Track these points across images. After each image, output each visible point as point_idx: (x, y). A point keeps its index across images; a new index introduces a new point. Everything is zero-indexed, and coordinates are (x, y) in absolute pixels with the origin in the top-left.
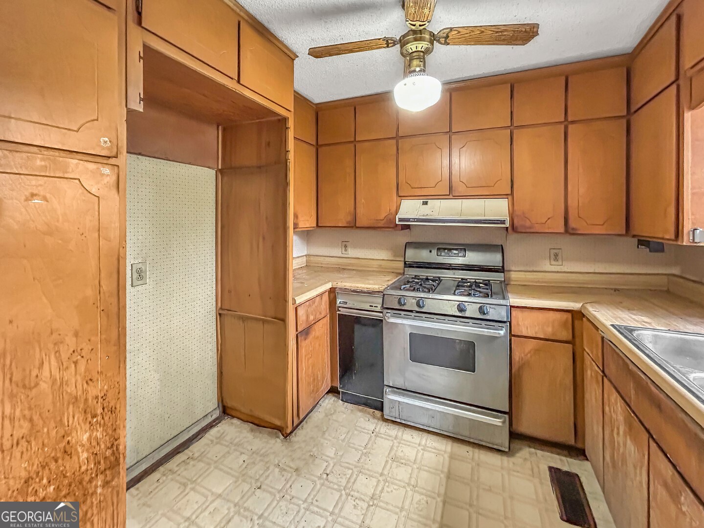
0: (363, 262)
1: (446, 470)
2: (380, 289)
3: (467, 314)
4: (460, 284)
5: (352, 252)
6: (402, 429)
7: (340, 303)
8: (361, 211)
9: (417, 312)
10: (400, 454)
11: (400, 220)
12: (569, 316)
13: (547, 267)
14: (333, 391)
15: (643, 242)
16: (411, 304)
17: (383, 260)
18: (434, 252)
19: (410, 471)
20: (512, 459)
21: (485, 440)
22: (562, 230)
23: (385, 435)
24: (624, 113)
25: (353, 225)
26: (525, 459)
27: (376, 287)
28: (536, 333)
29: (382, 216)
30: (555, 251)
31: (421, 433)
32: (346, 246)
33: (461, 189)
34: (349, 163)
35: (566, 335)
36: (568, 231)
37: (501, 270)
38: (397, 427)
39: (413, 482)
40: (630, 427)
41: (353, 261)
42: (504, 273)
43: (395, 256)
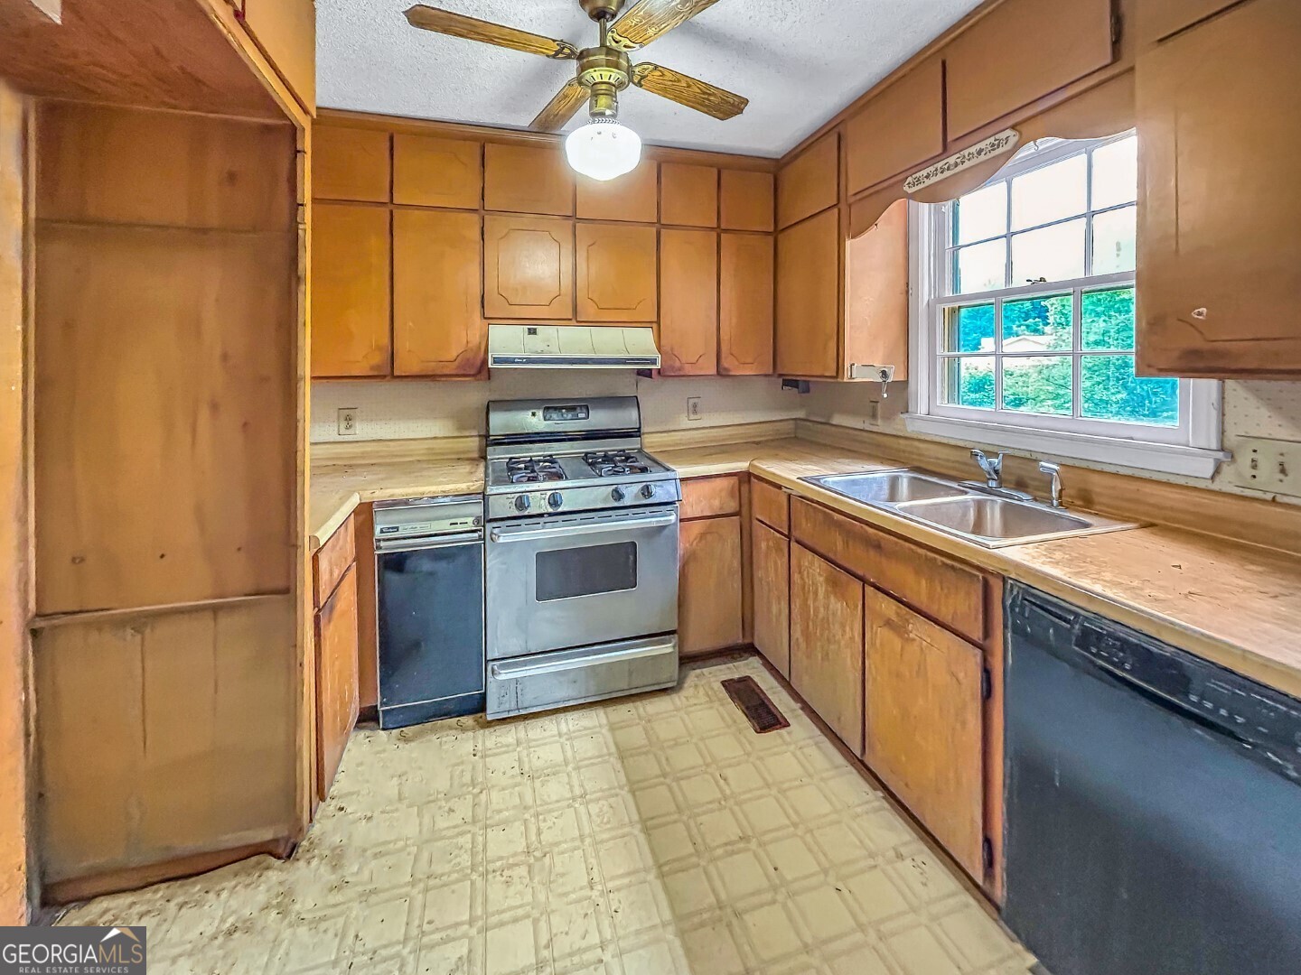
0: (393, 447)
1: (613, 749)
2: (472, 488)
3: (627, 501)
4: (591, 461)
5: (363, 430)
6: (521, 725)
7: (382, 532)
8: (403, 345)
9: (550, 515)
10: (537, 764)
11: (496, 361)
12: (735, 479)
13: (685, 422)
14: (368, 717)
15: (790, 383)
16: (539, 504)
17: (435, 438)
18: (540, 413)
19: (566, 780)
20: (684, 693)
21: (643, 681)
22: (714, 371)
23: (497, 748)
24: (772, 227)
25: (388, 372)
26: (696, 686)
27: (463, 487)
28: (702, 511)
29: (454, 354)
30: (696, 400)
31: (554, 717)
32: (348, 419)
33: (589, 311)
35: (732, 506)
36: (722, 373)
37: (635, 433)
38: (511, 727)
39: (578, 791)
40: (833, 583)
41: (369, 448)
42: (640, 436)
43: (461, 427)
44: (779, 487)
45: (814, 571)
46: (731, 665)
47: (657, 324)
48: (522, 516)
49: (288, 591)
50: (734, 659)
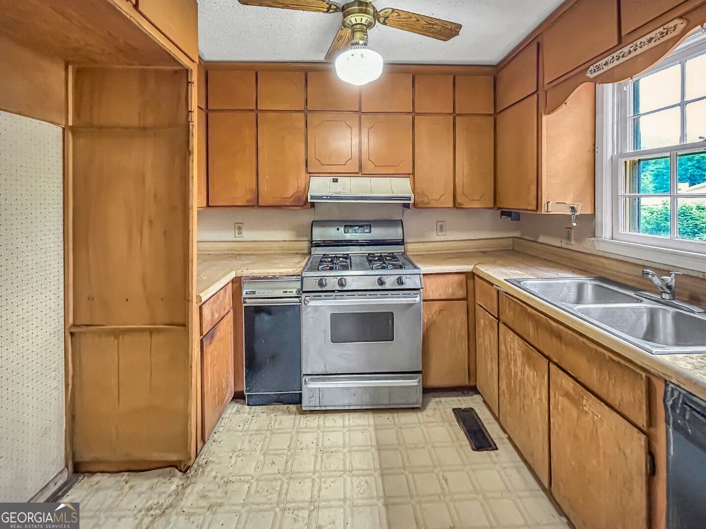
0: (262, 245)
1: (374, 443)
2: (295, 272)
3: (387, 286)
4: (370, 259)
5: (248, 235)
6: (322, 416)
7: (246, 294)
8: (264, 188)
9: (339, 291)
10: (327, 443)
11: (312, 197)
12: (463, 277)
13: (435, 237)
14: (238, 397)
15: (506, 213)
16: (332, 283)
17: (284, 241)
18: (342, 229)
19: (342, 457)
20: (425, 413)
21: (398, 401)
22: (452, 205)
23: (307, 428)
24: (492, 112)
25: (255, 204)
26: (435, 409)
27: (291, 271)
28: (440, 296)
29: (291, 194)
30: (442, 223)
31: (342, 414)
32: (239, 229)
33: (369, 167)
34: (249, 133)
35: (461, 293)
36: (456, 206)
37: (401, 243)
38: (317, 416)
39: (348, 467)
40: (527, 357)
41: (249, 245)
42: (404, 245)
43: (299, 235)
44: (492, 284)
45: (514, 345)
46: (460, 398)
47: (412, 175)
48: (322, 291)
49: (184, 325)
50: (464, 394)
